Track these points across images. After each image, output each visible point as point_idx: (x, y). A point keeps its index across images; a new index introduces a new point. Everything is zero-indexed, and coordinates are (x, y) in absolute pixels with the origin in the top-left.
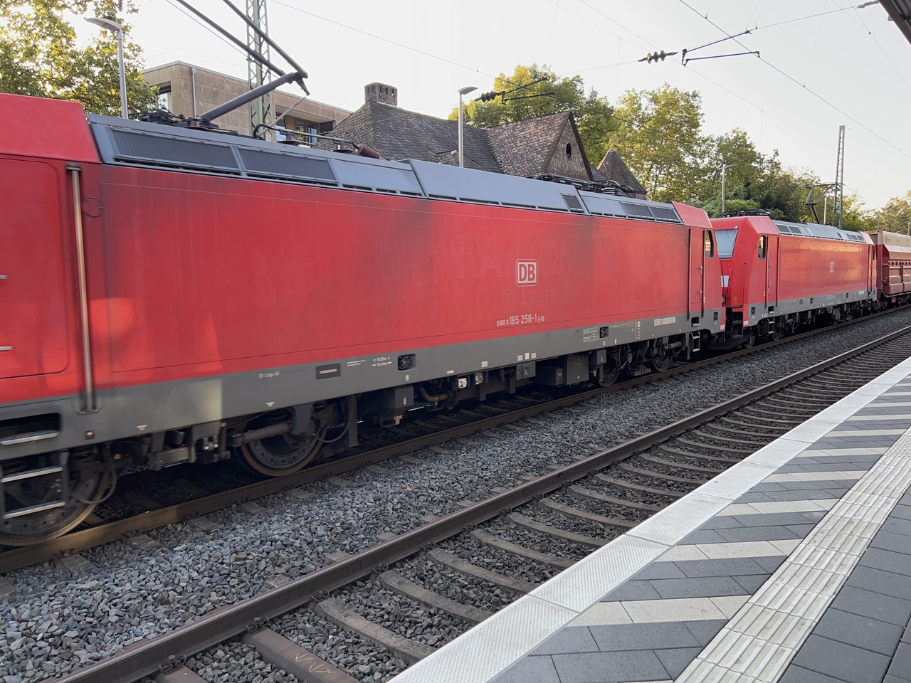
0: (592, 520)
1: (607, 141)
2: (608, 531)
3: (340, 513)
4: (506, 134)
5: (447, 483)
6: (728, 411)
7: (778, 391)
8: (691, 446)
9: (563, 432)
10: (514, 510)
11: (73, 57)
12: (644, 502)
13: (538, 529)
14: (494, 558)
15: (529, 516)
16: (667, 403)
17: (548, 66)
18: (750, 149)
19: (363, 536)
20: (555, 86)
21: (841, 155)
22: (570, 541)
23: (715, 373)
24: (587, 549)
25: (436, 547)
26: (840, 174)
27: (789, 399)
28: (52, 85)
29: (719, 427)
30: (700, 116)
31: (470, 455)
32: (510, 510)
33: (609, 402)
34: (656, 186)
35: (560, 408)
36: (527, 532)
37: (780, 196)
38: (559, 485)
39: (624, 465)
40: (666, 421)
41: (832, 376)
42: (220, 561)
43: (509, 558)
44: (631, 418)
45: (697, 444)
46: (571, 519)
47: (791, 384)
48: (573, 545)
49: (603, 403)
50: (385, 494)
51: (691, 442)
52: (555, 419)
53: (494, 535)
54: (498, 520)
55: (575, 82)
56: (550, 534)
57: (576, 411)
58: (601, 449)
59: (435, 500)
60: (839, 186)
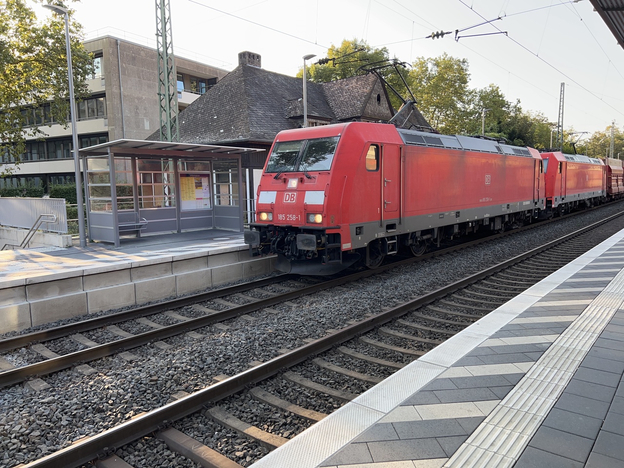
0: (395, 351)
1: (405, 93)
2: (405, 358)
3: (223, 348)
4: (336, 87)
5: (296, 326)
6: (486, 276)
7: (520, 263)
8: (462, 300)
9: (375, 291)
10: (342, 345)
11: (34, 32)
12: (430, 338)
13: (359, 357)
14: (328, 377)
15: (352, 348)
16: (445, 271)
17: (364, 41)
18: (501, 99)
19: (238, 364)
20: (370, 55)
21: (562, 103)
22: (380, 365)
23: (477, 251)
24: (391, 370)
25: (289, 370)
26: (561, 115)
27: (527, 268)
28: (19, 51)
29: (480, 287)
30: (468, 76)
32: (339, 345)
33: (407, 270)
34: (438, 123)
35: (373, 275)
36: (351, 360)
37: (521, 131)
38: (372, 328)
39: (416, 313)
40: (444, 283)
41: (555, 252)
42: (140, 382)
43: (339, 377)
44: (421, 281)
45: (465, 298)
46: (381, 350)
47: (527, 258)
48: (382, 368)
49: (402, 271)
50: (254, 335)
52: (370, 282)
53: (328, 361)
54: (331, 351)
55: (383, 52)
56: (366, 361)
57: (384, 277)
58: (401, 302)
59: (288, 339)
60: (560, 124)
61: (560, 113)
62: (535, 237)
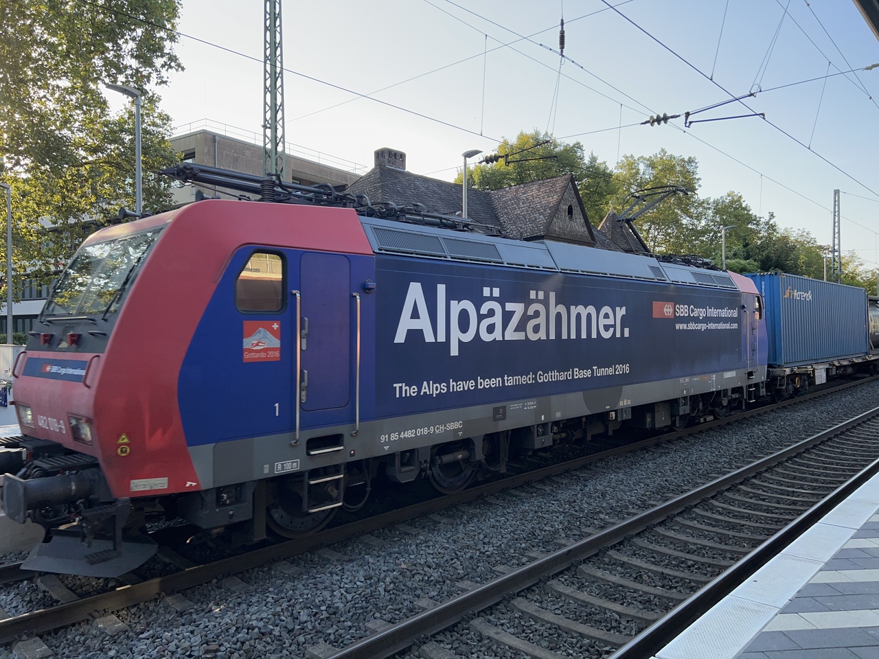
0: (605, 609)
1: (607, 203)
3: (327, 594)
4: (509, 196)
5: (445, 559)
6: (745, 479)
7: (795, 457)
8: (709, 518)
9: (571, 500)
10: (518, 595)
12: (663, 587)
13: (546, 619)
14: (496, 656)
15: (535, 601)
16: (679, 468)
17: (549, 134)
18: (746, 212)
19: (349, 624)
20: (557, 152)
21: (836, 218)
22: (582, 636)
25: (431, 640)
26: (836, 235)
27: (808, 466)
28: (85, 151)
29: (737, 497)
30: (696, 181)
31: (470, 527)
32: (514, 595)
33: (618, 465)
34: (655, 246)
35: (567, 471)
36: (533, 623)
38: (568, 565)
40: (679, 489)
41: (849, 440)
42: (188, 653)
43: (513, 656)
44: (642, 485)
45: (716, 516)
46: (582, 606)
47: (807, 449)
48: (586, 641)
49: (612, 467)
50: (377, 572)
51: (709, 514)
52: (562, 483)
53: (496, 625)
54: (501, 607)
55: (575, 149)
56: (559, 626)
57: (584, 475)
58: (612, 521)
59: (432, 580)
60: (836, 247)
61: (834, 232)
62: (814, 415)
